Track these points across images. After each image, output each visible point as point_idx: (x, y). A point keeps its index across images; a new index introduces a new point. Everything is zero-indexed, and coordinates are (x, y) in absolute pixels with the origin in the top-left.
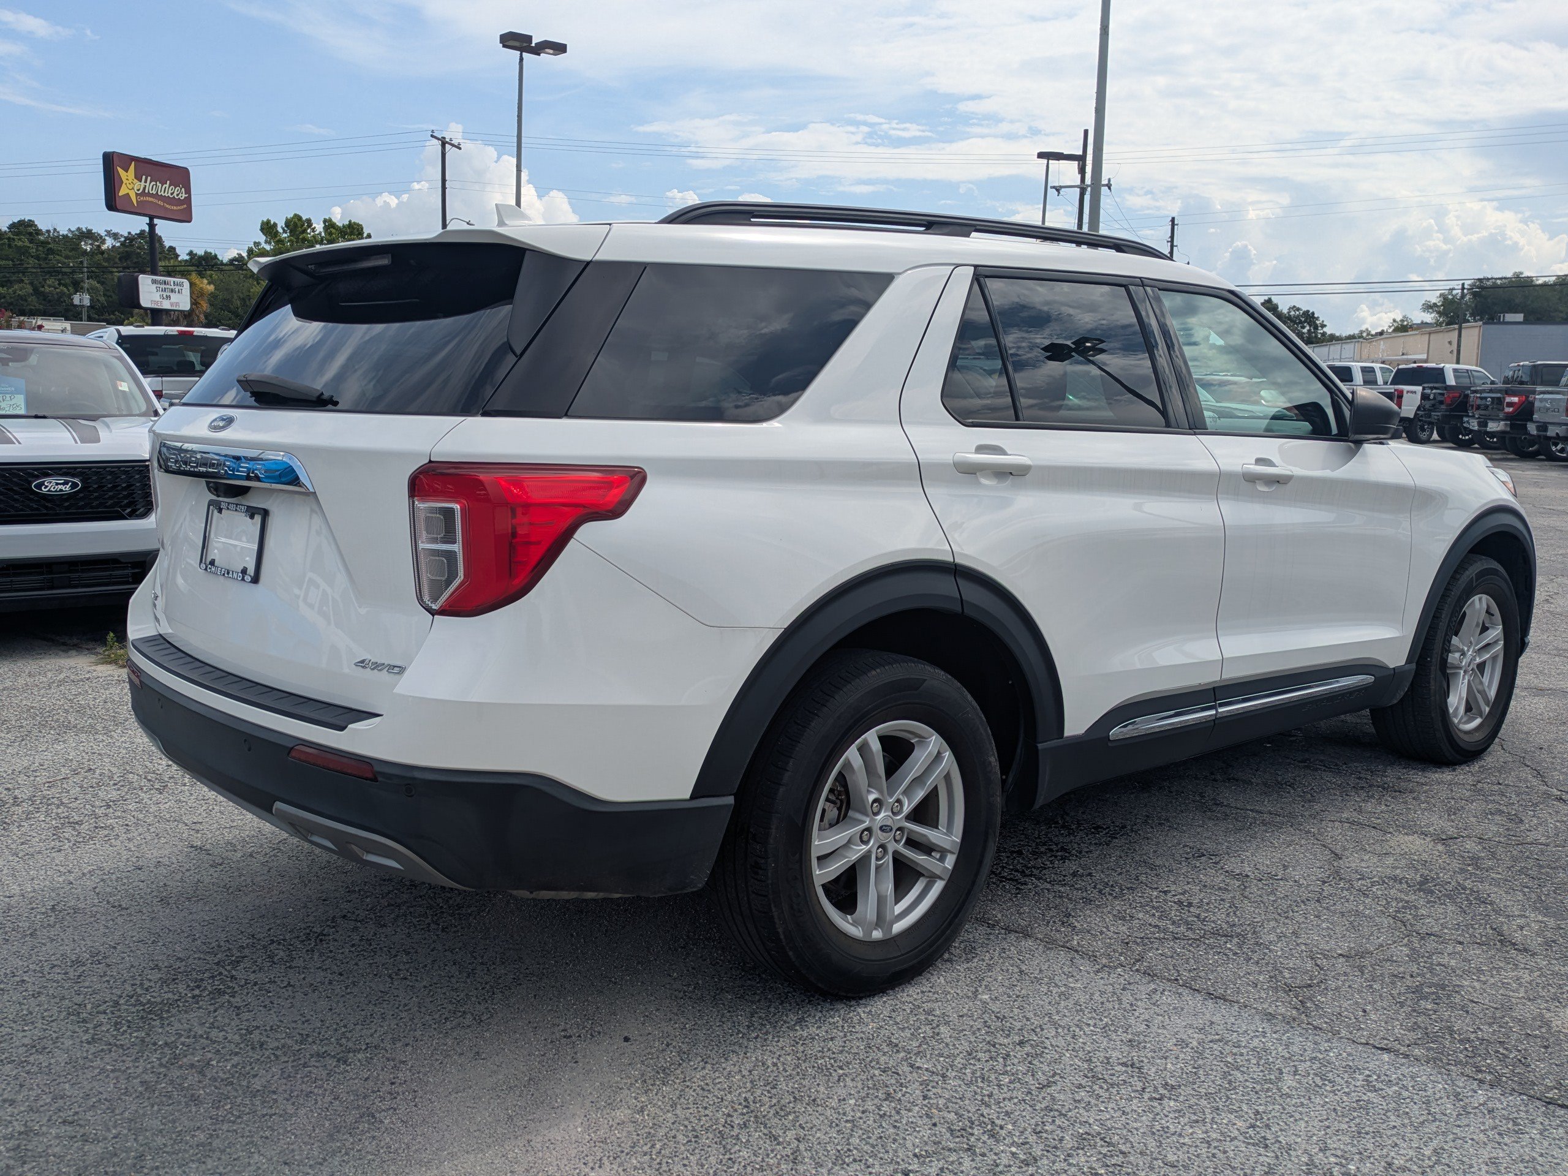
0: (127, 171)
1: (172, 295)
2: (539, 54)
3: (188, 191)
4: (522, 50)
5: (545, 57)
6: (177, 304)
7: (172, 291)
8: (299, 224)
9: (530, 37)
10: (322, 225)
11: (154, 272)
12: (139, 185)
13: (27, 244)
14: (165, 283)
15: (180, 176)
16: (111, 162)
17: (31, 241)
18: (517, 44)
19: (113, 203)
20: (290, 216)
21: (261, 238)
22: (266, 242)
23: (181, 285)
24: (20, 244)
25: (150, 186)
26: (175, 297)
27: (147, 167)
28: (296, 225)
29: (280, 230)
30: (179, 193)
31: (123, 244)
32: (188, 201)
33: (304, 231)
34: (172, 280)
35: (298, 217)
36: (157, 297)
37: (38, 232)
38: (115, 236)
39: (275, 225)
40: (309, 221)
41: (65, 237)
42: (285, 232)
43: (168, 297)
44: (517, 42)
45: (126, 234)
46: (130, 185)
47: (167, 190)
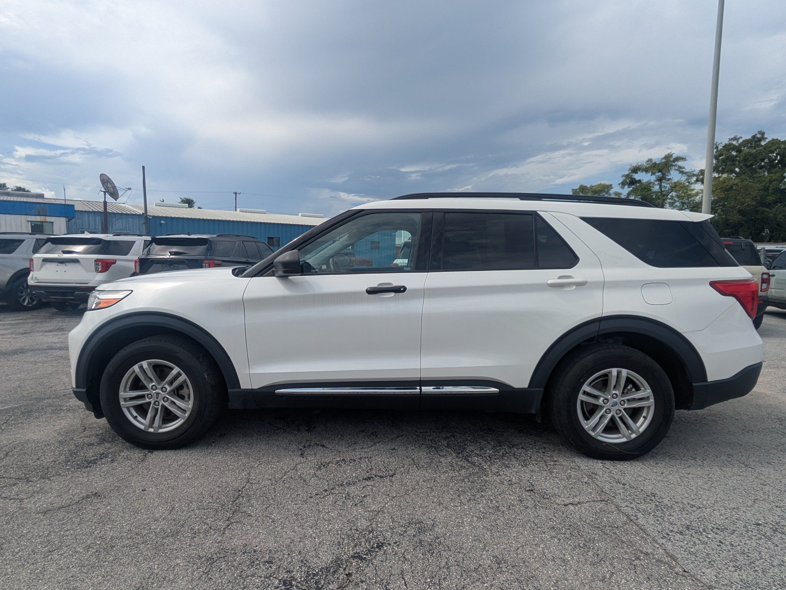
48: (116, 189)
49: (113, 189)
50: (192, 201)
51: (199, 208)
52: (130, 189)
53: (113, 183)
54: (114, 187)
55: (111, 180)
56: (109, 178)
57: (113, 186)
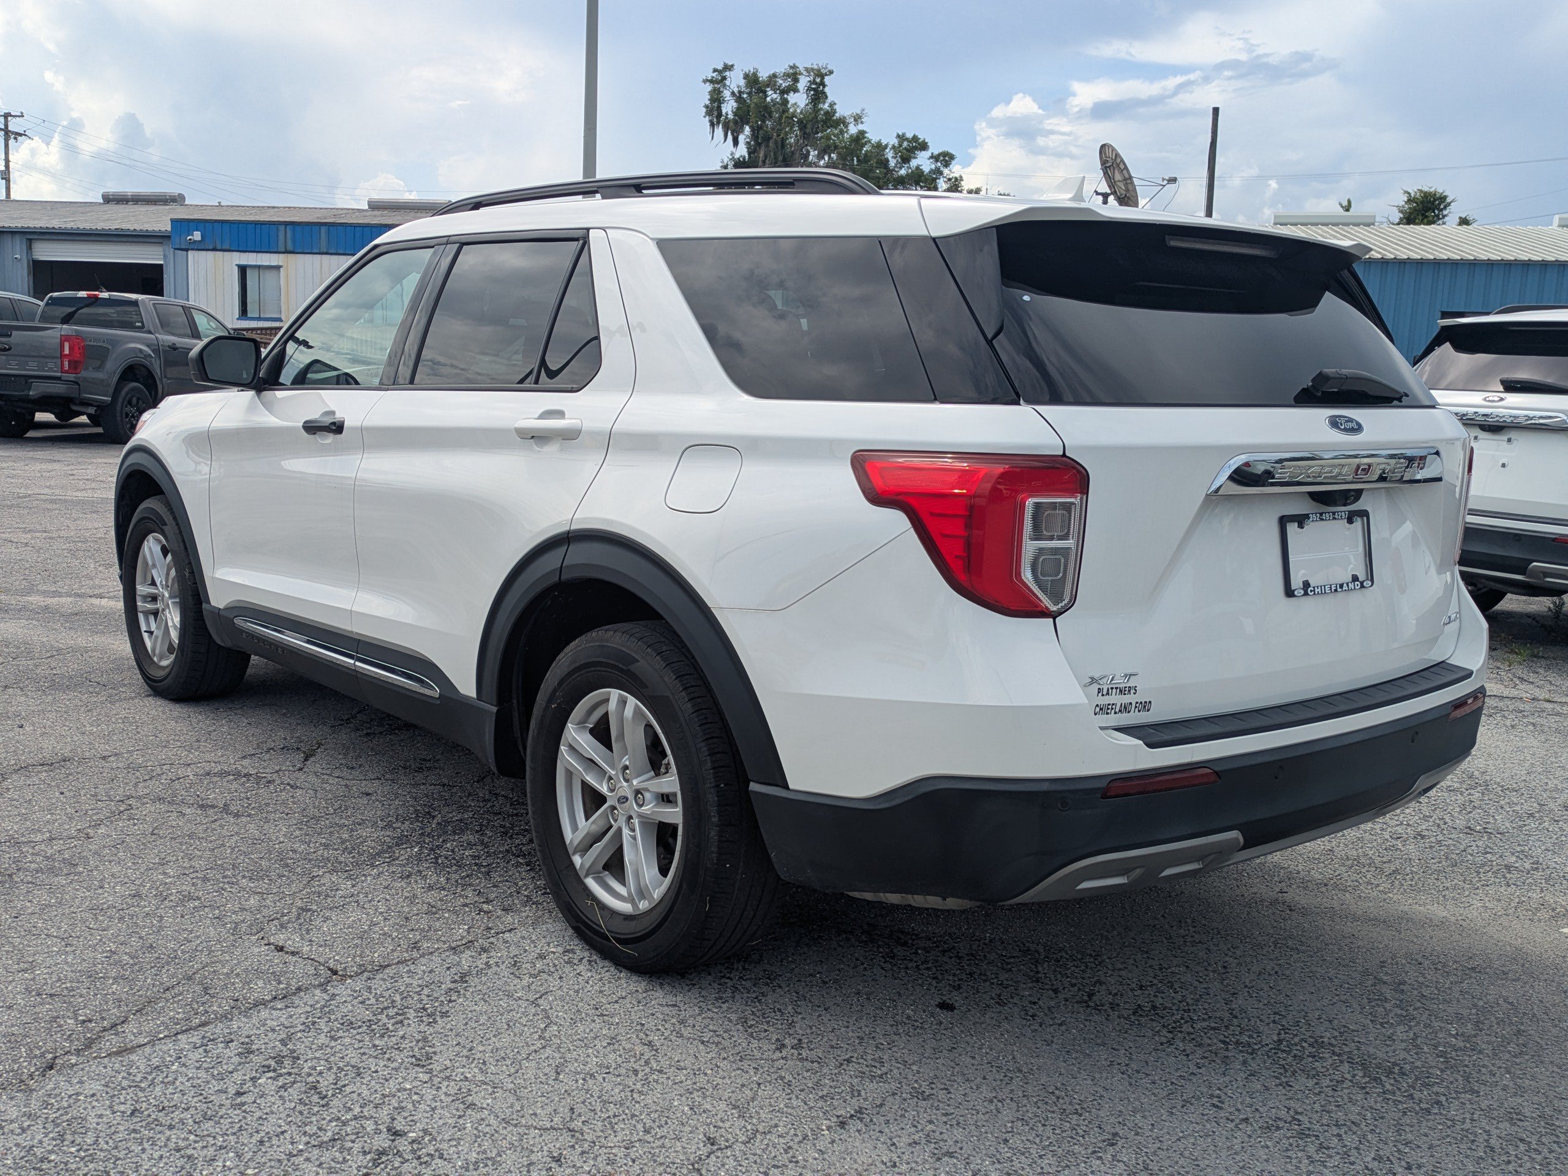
48: (1132, 183)
49: (1126, 185)
50: (1443, 199)
51: (1464, 222)
52: (1173, 180)
53: (1126, 168)
54: (1128, 180)
55: (1122, 161)
56: (1117, 155)
57: (1127, 176)
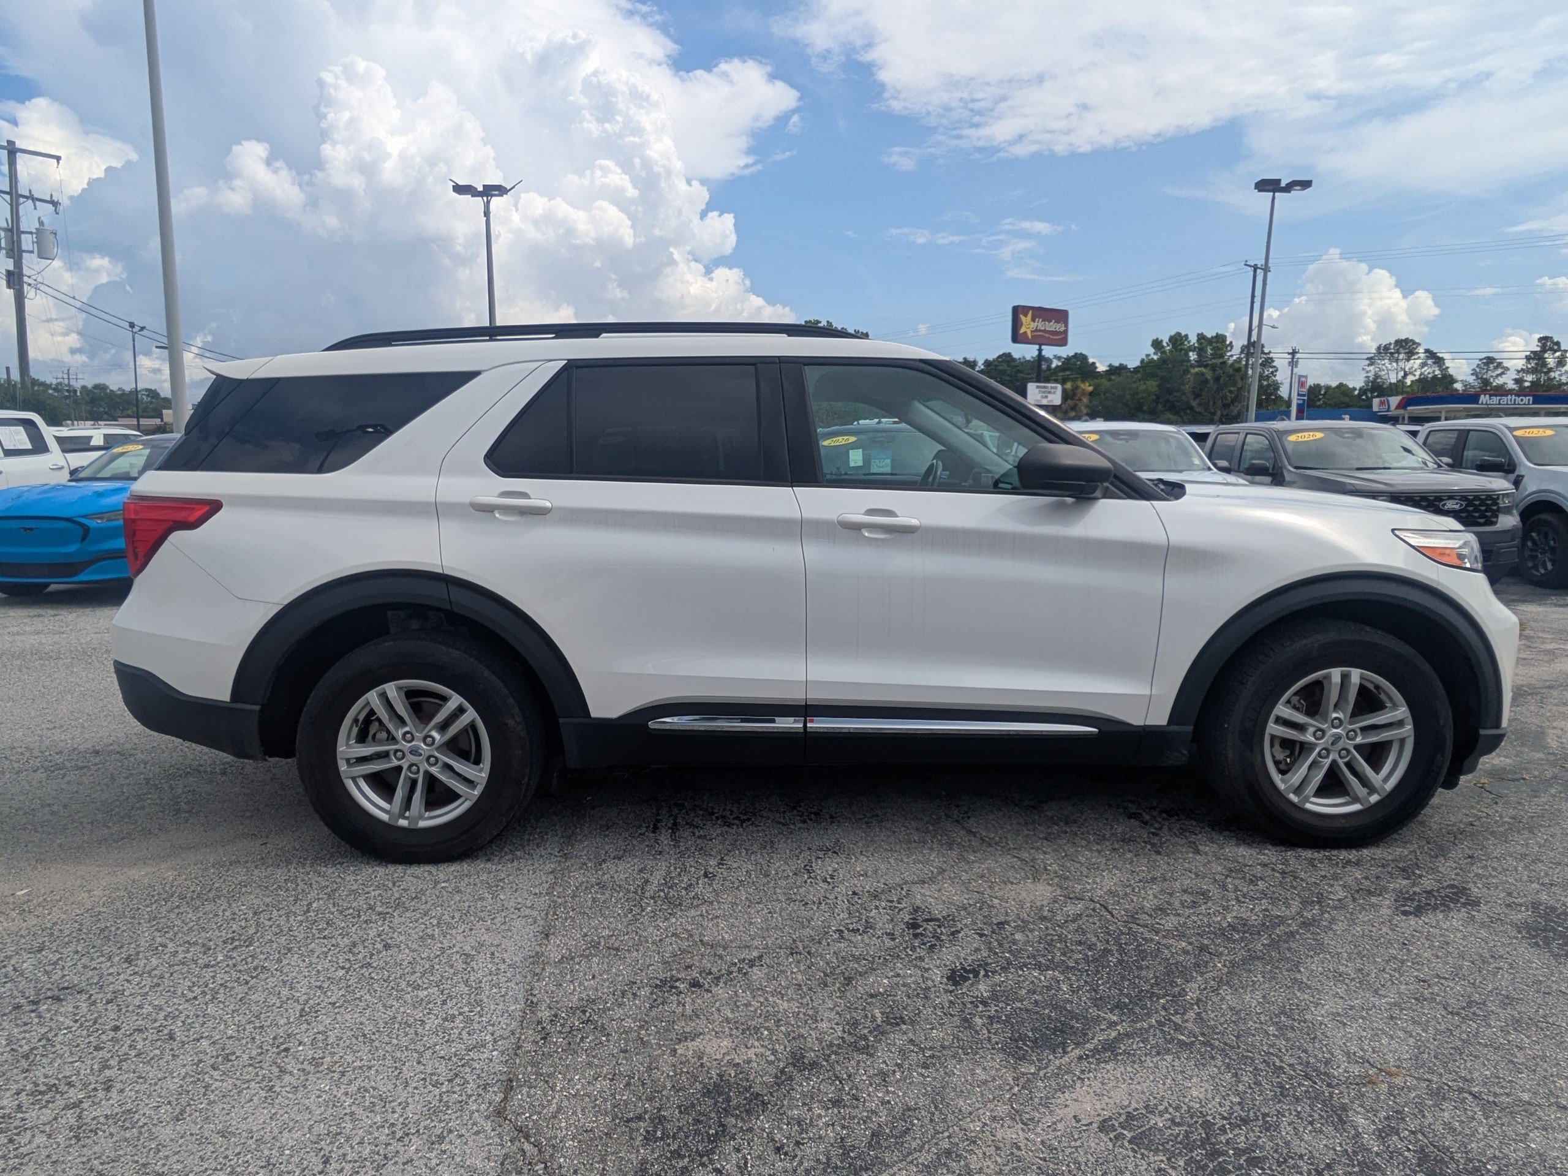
0: (1026, 316)
1: (1049, 395)
2: (1289, 192)
3: (1066, 326)
4: (1274, 191)
5: (1296, 193)
6: (1052, 401)
7: (1050, 392)
8: (1179, 338)
9: (1280, 180)
10: (1196, 338)
11: (1038, 380)
12: (1033, 325)
13: (1006, 368)
14: (1045, 387)
15: (1061, 316)
16: (1017, 311)
17: (1008, 366)
18: (1271, 187)
19: (1016, 338)
20: (1173, 333)
21: (1152, 351)
22: (1155, 354)
23: (1056, 388)
24: (1001, 368)
25: (1040, 324)
26: (1050, 397)
27: (1040, 313)
28: (1176, 340)
29: (1165, 344)
30: (1060, 327)
31: (1063, 363)
32: (1065, 332)
33: (1182, 344)
34: (1049, 385)
35: (1179, 334)
36: (1038, 397)
37: (1014, 360)
38: (1059, 358)
39: (1162, 341)
40: (1186, 336)
41: (1029, 361)
42: (1168, 345)
43: (1046, 397)
44: (1270, 186)
45: (1065, 356)
46: (1028, 325)
47: (1052, 326)
